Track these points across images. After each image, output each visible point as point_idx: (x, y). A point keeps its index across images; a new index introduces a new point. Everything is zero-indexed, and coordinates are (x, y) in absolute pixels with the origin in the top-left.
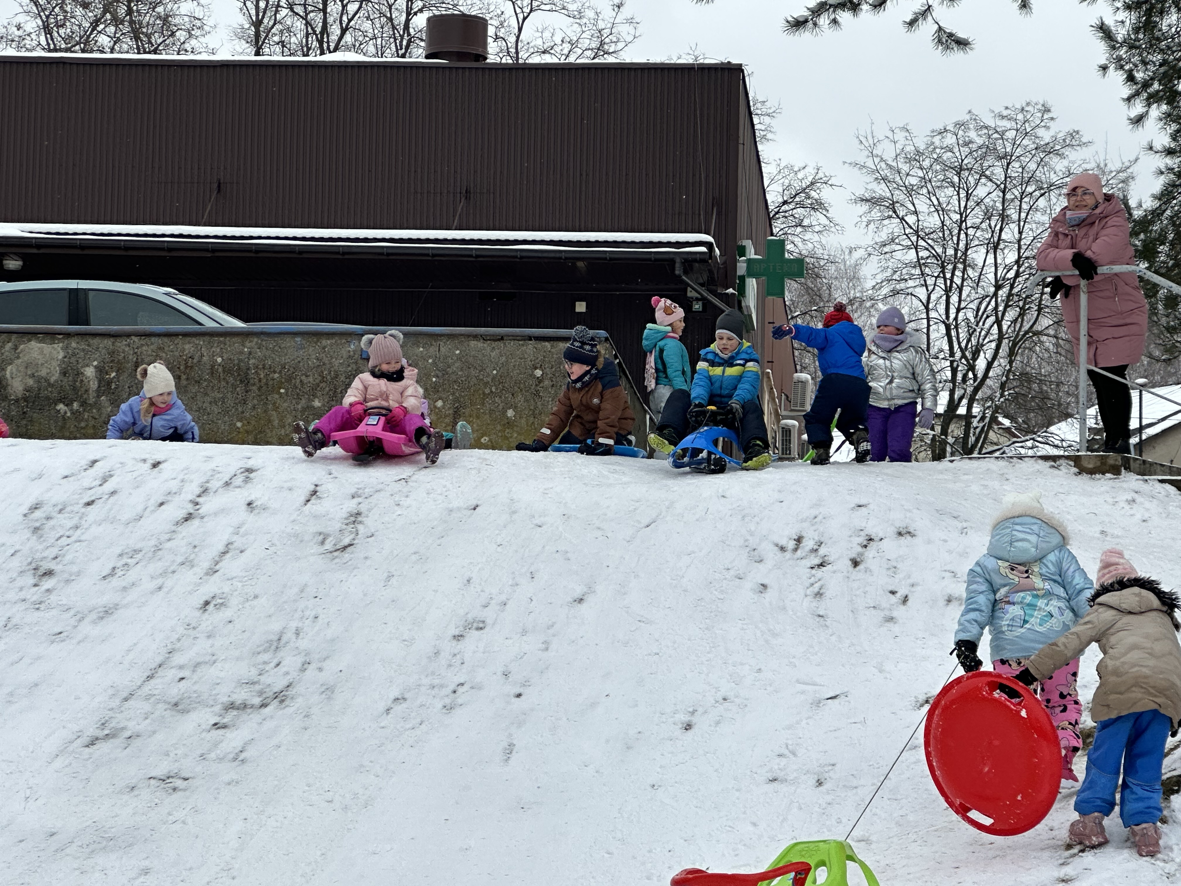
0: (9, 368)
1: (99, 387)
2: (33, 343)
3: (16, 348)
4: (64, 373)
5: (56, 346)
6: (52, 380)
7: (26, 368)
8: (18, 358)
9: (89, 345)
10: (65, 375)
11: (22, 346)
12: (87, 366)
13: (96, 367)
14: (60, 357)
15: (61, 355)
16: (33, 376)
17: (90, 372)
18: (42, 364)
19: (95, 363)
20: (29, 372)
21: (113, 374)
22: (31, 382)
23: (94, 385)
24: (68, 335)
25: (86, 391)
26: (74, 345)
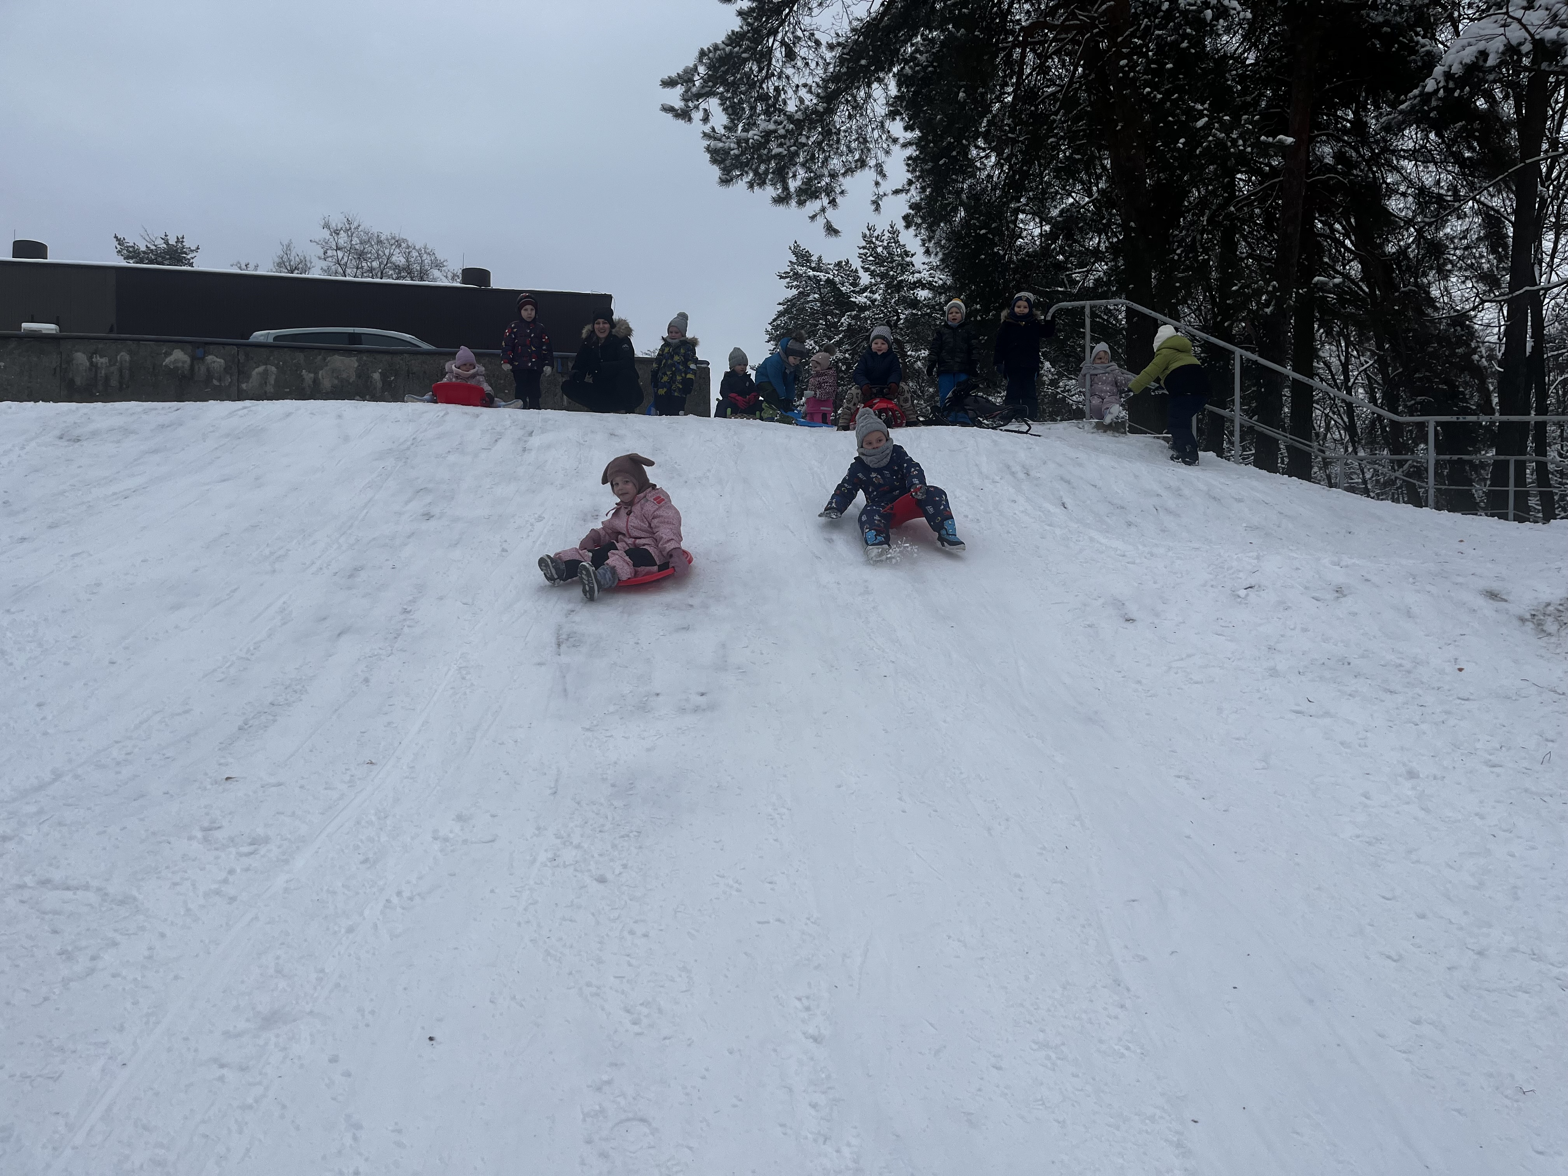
0: (320, 372)
1: (383, 384)
2: (336, 356)
3: (325, 359)
4: (359, 376)
5: (353, 358)
6: (351, 381)
7: (333, 373)
8: (327, 365)
9: (375, 359)
10: (360, 378)
11: (329, 358)
12: (375, 372)
13: (380, 373)
14: (356, 366)
15: (356, 365)
16: (337, 378)
17: (376, 376)
18: (343, 371)
19: (380, 371)
20: (335, 375)
21: (392, 378)
22: (336, 382)
23: (379, 385)
24: (360, 351)
25: (375, 388)
26: (364, 358)
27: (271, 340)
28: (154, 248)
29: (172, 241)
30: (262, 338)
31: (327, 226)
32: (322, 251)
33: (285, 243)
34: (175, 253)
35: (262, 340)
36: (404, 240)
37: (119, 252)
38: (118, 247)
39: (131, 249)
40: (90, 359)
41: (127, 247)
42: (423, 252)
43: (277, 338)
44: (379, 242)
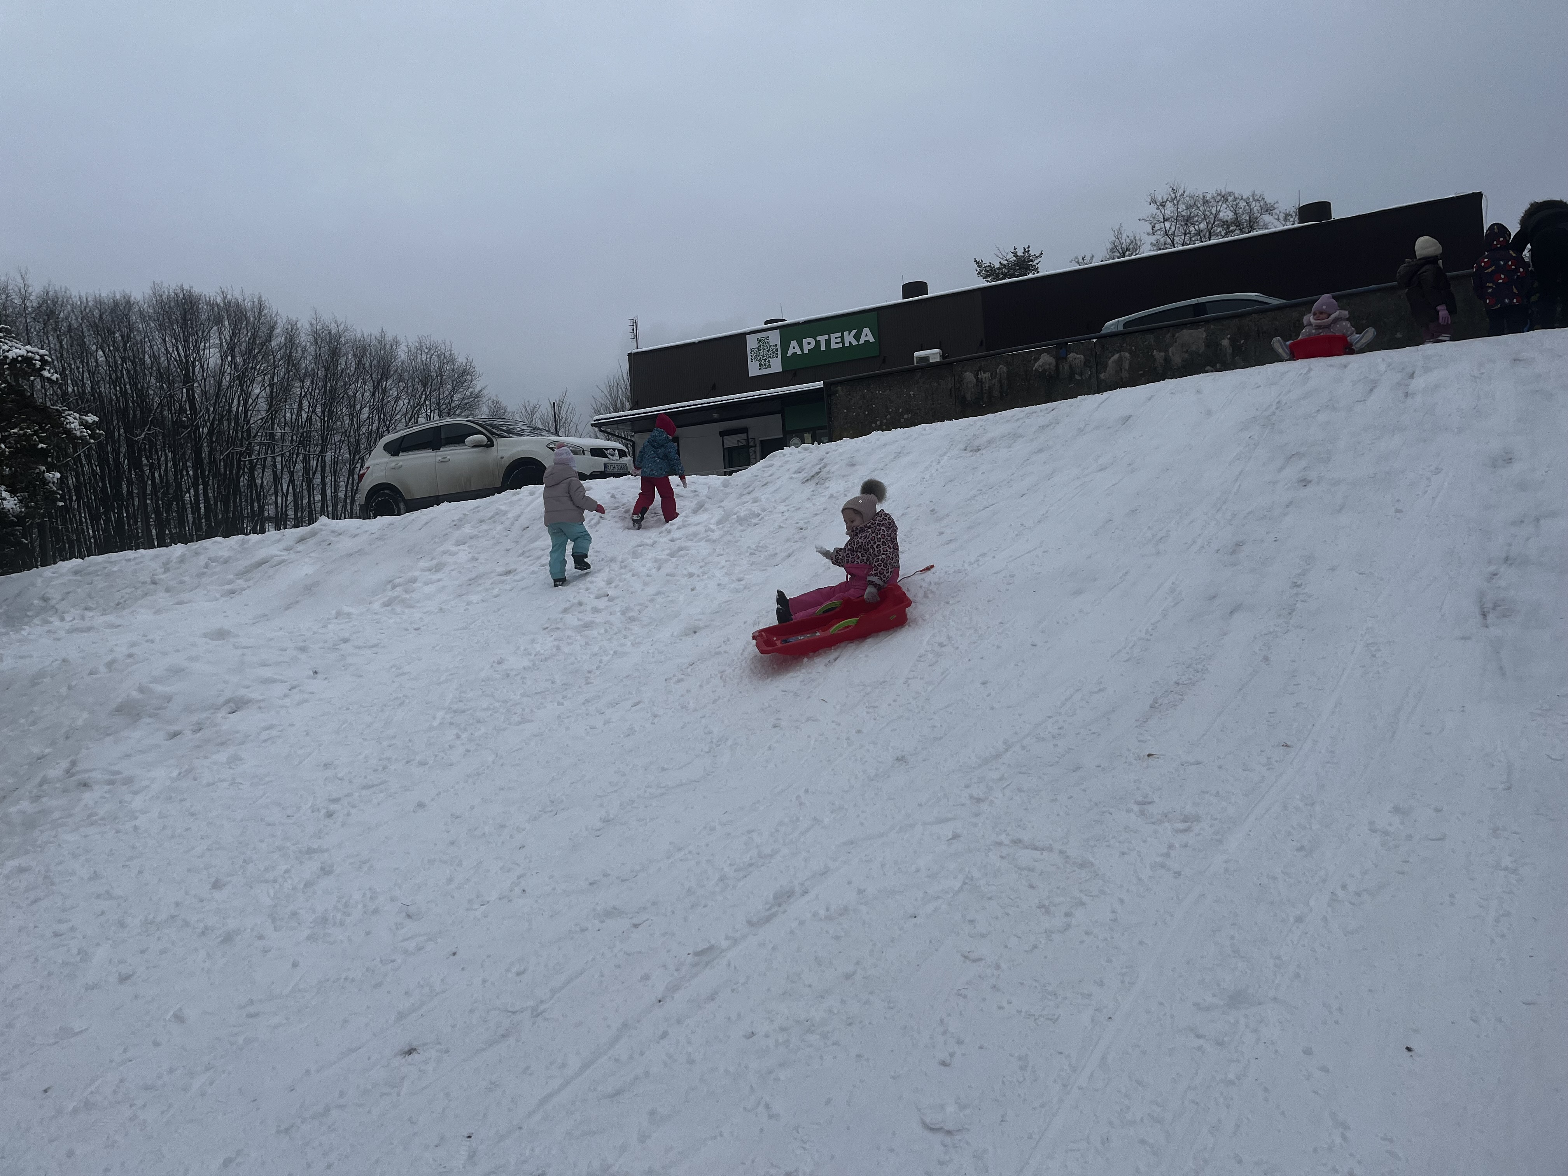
0: (1170, 350)
1: (1233, 351)
2: (1184, 331)
3: (1173, 336)
4: (1208, 346)
5: (1200, 330)
6: (1201, 351)
7: (1182, 347)
8: (1176, 342)
9: (1223, 325)
11: (1177, 334)
12: (1224, 339)
13: (1229, 339)
14: (1204, 337)
15: (1204, 335)
16: (1187, 352)
17: (1225, 342)
18: (1193, 343)
19: (1229, 336)
20: (1184, 350)
21: (1242, 341)
22: (1186, 356)
23: (1229, 351)
24: (1207, 321)
25: (1225, 357)
26: (1212, 327)
27: (1121, 328)
28: (1005, 262)
29: (1020, 253)
30: (1113, 327)
31: (1153, 201)
32: (1151, 226)
33: (1116, 228)
34: (1023, 263)
35: (1113, 329)
36: (1230, 194)
37: (979, 273)
38: (978, 269)
39: (988, 269)
40: (976, 376)
41: (985, 267)
42: (1251, 200)
43: (1126, 325)
44: (1206, 202)
